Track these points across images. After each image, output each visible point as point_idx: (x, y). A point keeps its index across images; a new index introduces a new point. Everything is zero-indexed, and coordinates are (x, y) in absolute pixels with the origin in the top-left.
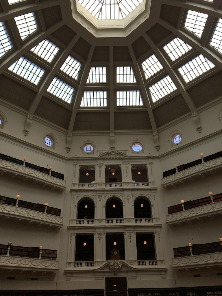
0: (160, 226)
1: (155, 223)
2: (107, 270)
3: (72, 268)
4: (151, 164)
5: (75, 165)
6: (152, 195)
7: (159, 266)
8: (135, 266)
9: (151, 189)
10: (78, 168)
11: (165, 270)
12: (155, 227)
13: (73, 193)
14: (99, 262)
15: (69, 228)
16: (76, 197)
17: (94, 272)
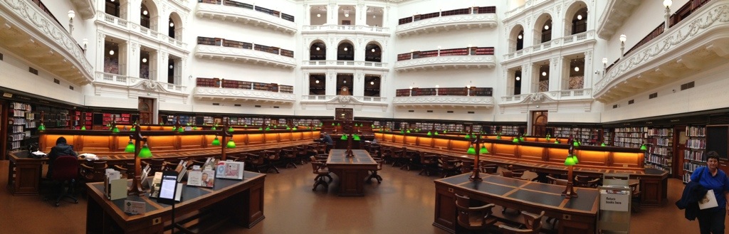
0: (388, 71)
1: (383, 67)
2: (337, 102)
3: (307, 100)
4: (388, 8)
5: (305, 5)
6: (385, 41)
7: (382, 102)
8: (362, 100)
9: (384, 35)
10: (308, 8)
11: (386, 106)
12: (383, 70)
13: (305, 35)
14: (330, 96)
15: (302, 68)
16: (307, 40)
17: (326, 103)
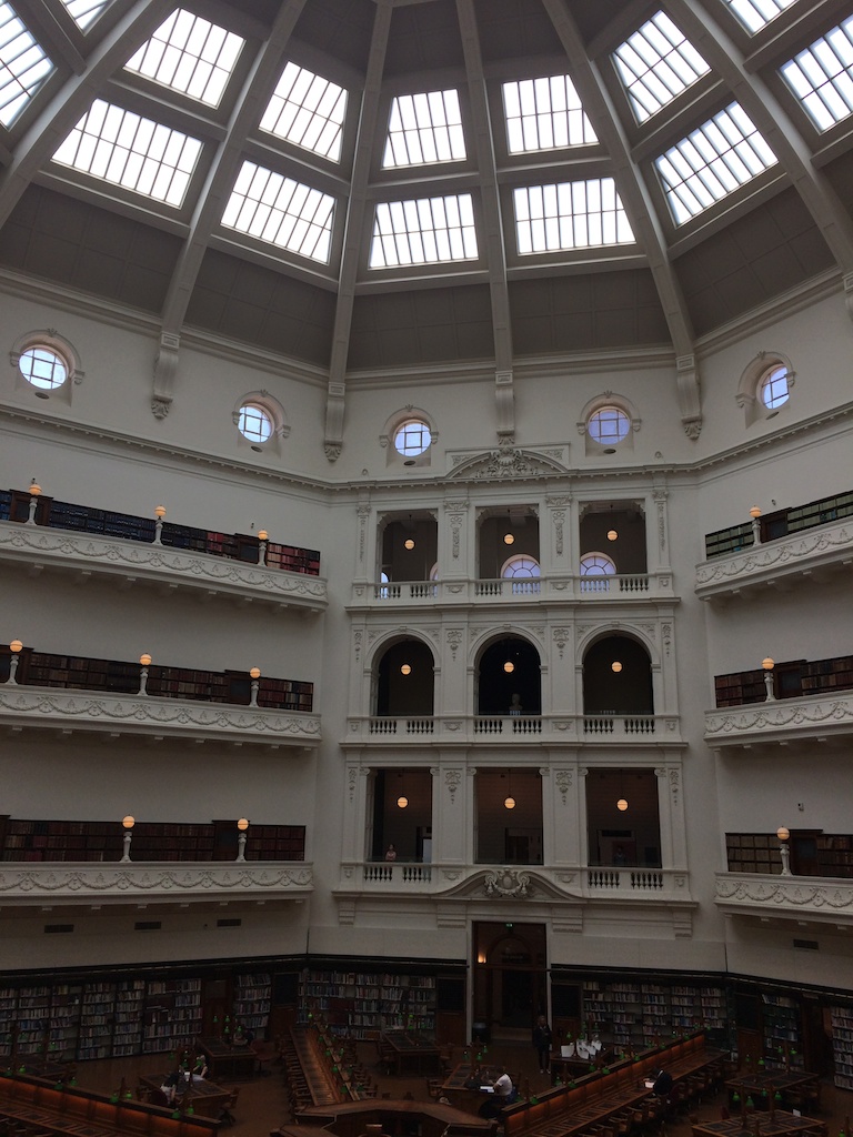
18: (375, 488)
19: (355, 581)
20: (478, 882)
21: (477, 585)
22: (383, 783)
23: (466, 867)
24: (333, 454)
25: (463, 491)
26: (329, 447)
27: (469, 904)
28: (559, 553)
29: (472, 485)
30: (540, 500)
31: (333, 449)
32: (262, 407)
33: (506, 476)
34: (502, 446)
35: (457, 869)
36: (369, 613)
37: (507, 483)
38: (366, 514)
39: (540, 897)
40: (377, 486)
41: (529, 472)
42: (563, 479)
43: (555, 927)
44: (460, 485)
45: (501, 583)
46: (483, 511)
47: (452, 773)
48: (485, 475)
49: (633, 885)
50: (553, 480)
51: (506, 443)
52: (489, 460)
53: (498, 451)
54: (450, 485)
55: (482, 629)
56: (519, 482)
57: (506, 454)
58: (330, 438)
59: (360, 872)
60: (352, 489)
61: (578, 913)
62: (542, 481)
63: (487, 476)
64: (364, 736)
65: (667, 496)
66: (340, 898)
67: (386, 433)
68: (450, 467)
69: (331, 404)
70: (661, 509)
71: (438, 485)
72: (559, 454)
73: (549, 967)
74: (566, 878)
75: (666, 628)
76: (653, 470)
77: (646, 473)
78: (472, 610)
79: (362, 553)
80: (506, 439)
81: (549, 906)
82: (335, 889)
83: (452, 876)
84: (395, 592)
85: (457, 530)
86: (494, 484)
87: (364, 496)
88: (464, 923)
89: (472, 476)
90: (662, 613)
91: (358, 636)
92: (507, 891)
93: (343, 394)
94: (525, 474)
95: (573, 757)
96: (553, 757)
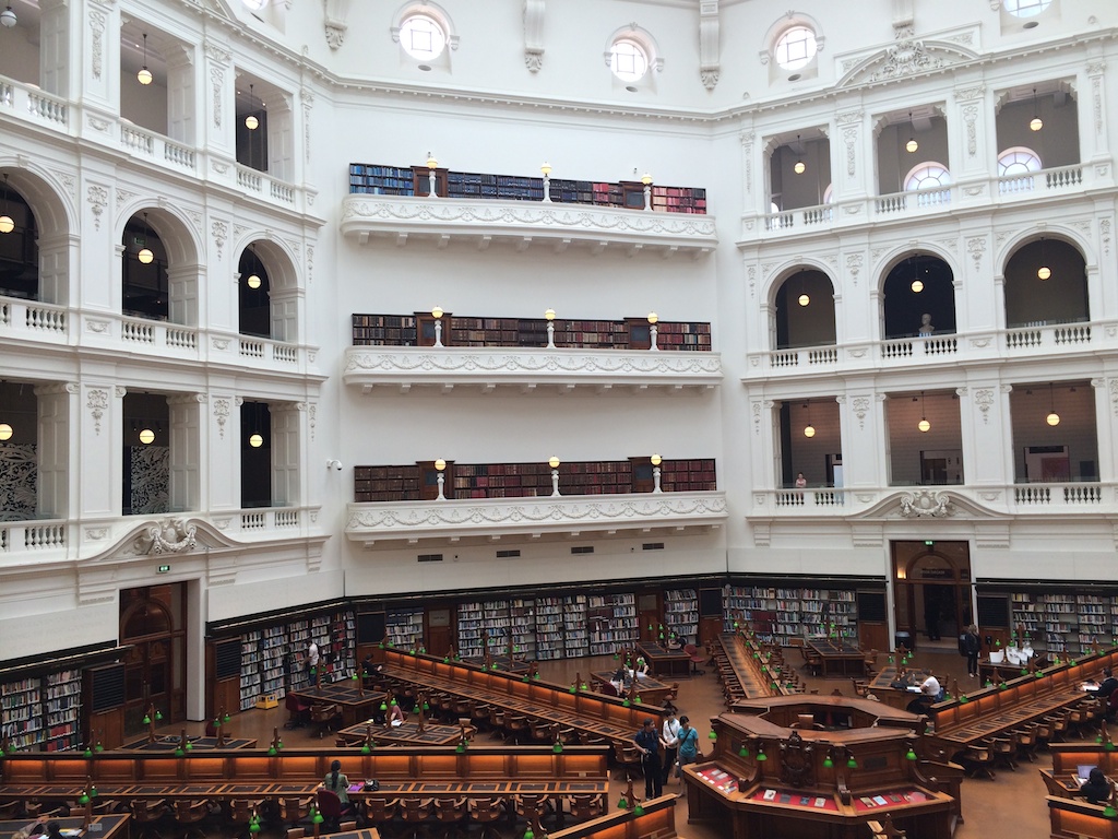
18: (758, 112)
19: (745, 215)
20: (895, 503)
21: (877, 202)
22: (787, 414)
23: (880, 490)
24: (710, 81)
25: (856, 100)
26: (705, 74)
27: (884, 524)
28: (972, 153)
29: (866, 91)
30: (947, 96)
31: (710, 75)
32: (632, 42)
33: (906, 74)
34: (899, 40)
35: (871, 492)
36: (762, 246)
37: (907, 82)
38: (750, 141)
39: (961, 515)
40: (760, 109)
41: (932, 66)
42: (975, 67)
43: (979, 543)
44: (853, 92)
45: (904, 196)
46: (880, 118)
47: (859, 400)
48: (882, 77)
49: (1067, 499)
50: (962, 70)
51: (905, 36)
52: (886, 59)
53: (895, 48)
54: (842, 95)
55: (885, 249)
56: (921, 79)
57: (905, 48)
58: (706, 65)
59: (773, 498)
60: (734, 117)
61: (1004, 529)
62: (949, 73)
63: (883, 78)
64: (766, 370)
65: (1104, 69)
66: (754, 523)
67: (766, 48)
68: (840, 74)
69: (704, 26)
70: (1097, 85)
71: (828, 97)
72: (968, 39)
73: (974, 580)
74: (990, 496)
75: (1104, 223)
76: (1086, 40)
77: (1078, 45)
78: (872, 230)
79: (749, 184)
80: (904, 31)
81: (972, 524)
82: (749, 515)
83: (865, 499)
84: (788, 221)
85: (852, 144)
86: (892, 85)
87: (747, 122)
88: (880, 542)
89: (866, 80)
90: (1099, 206)
91: (751, 270)
92: (925, 511)
93: (717, 12)
94: (929, 68)
95: (995, 374)
96: (971, 376)
